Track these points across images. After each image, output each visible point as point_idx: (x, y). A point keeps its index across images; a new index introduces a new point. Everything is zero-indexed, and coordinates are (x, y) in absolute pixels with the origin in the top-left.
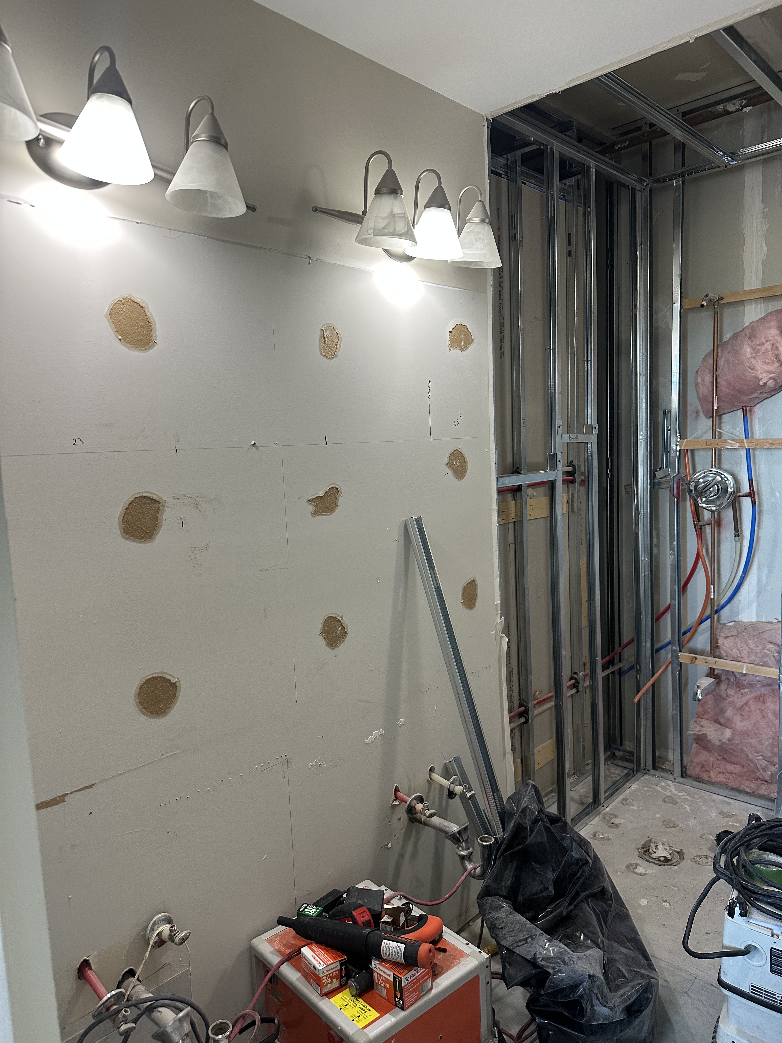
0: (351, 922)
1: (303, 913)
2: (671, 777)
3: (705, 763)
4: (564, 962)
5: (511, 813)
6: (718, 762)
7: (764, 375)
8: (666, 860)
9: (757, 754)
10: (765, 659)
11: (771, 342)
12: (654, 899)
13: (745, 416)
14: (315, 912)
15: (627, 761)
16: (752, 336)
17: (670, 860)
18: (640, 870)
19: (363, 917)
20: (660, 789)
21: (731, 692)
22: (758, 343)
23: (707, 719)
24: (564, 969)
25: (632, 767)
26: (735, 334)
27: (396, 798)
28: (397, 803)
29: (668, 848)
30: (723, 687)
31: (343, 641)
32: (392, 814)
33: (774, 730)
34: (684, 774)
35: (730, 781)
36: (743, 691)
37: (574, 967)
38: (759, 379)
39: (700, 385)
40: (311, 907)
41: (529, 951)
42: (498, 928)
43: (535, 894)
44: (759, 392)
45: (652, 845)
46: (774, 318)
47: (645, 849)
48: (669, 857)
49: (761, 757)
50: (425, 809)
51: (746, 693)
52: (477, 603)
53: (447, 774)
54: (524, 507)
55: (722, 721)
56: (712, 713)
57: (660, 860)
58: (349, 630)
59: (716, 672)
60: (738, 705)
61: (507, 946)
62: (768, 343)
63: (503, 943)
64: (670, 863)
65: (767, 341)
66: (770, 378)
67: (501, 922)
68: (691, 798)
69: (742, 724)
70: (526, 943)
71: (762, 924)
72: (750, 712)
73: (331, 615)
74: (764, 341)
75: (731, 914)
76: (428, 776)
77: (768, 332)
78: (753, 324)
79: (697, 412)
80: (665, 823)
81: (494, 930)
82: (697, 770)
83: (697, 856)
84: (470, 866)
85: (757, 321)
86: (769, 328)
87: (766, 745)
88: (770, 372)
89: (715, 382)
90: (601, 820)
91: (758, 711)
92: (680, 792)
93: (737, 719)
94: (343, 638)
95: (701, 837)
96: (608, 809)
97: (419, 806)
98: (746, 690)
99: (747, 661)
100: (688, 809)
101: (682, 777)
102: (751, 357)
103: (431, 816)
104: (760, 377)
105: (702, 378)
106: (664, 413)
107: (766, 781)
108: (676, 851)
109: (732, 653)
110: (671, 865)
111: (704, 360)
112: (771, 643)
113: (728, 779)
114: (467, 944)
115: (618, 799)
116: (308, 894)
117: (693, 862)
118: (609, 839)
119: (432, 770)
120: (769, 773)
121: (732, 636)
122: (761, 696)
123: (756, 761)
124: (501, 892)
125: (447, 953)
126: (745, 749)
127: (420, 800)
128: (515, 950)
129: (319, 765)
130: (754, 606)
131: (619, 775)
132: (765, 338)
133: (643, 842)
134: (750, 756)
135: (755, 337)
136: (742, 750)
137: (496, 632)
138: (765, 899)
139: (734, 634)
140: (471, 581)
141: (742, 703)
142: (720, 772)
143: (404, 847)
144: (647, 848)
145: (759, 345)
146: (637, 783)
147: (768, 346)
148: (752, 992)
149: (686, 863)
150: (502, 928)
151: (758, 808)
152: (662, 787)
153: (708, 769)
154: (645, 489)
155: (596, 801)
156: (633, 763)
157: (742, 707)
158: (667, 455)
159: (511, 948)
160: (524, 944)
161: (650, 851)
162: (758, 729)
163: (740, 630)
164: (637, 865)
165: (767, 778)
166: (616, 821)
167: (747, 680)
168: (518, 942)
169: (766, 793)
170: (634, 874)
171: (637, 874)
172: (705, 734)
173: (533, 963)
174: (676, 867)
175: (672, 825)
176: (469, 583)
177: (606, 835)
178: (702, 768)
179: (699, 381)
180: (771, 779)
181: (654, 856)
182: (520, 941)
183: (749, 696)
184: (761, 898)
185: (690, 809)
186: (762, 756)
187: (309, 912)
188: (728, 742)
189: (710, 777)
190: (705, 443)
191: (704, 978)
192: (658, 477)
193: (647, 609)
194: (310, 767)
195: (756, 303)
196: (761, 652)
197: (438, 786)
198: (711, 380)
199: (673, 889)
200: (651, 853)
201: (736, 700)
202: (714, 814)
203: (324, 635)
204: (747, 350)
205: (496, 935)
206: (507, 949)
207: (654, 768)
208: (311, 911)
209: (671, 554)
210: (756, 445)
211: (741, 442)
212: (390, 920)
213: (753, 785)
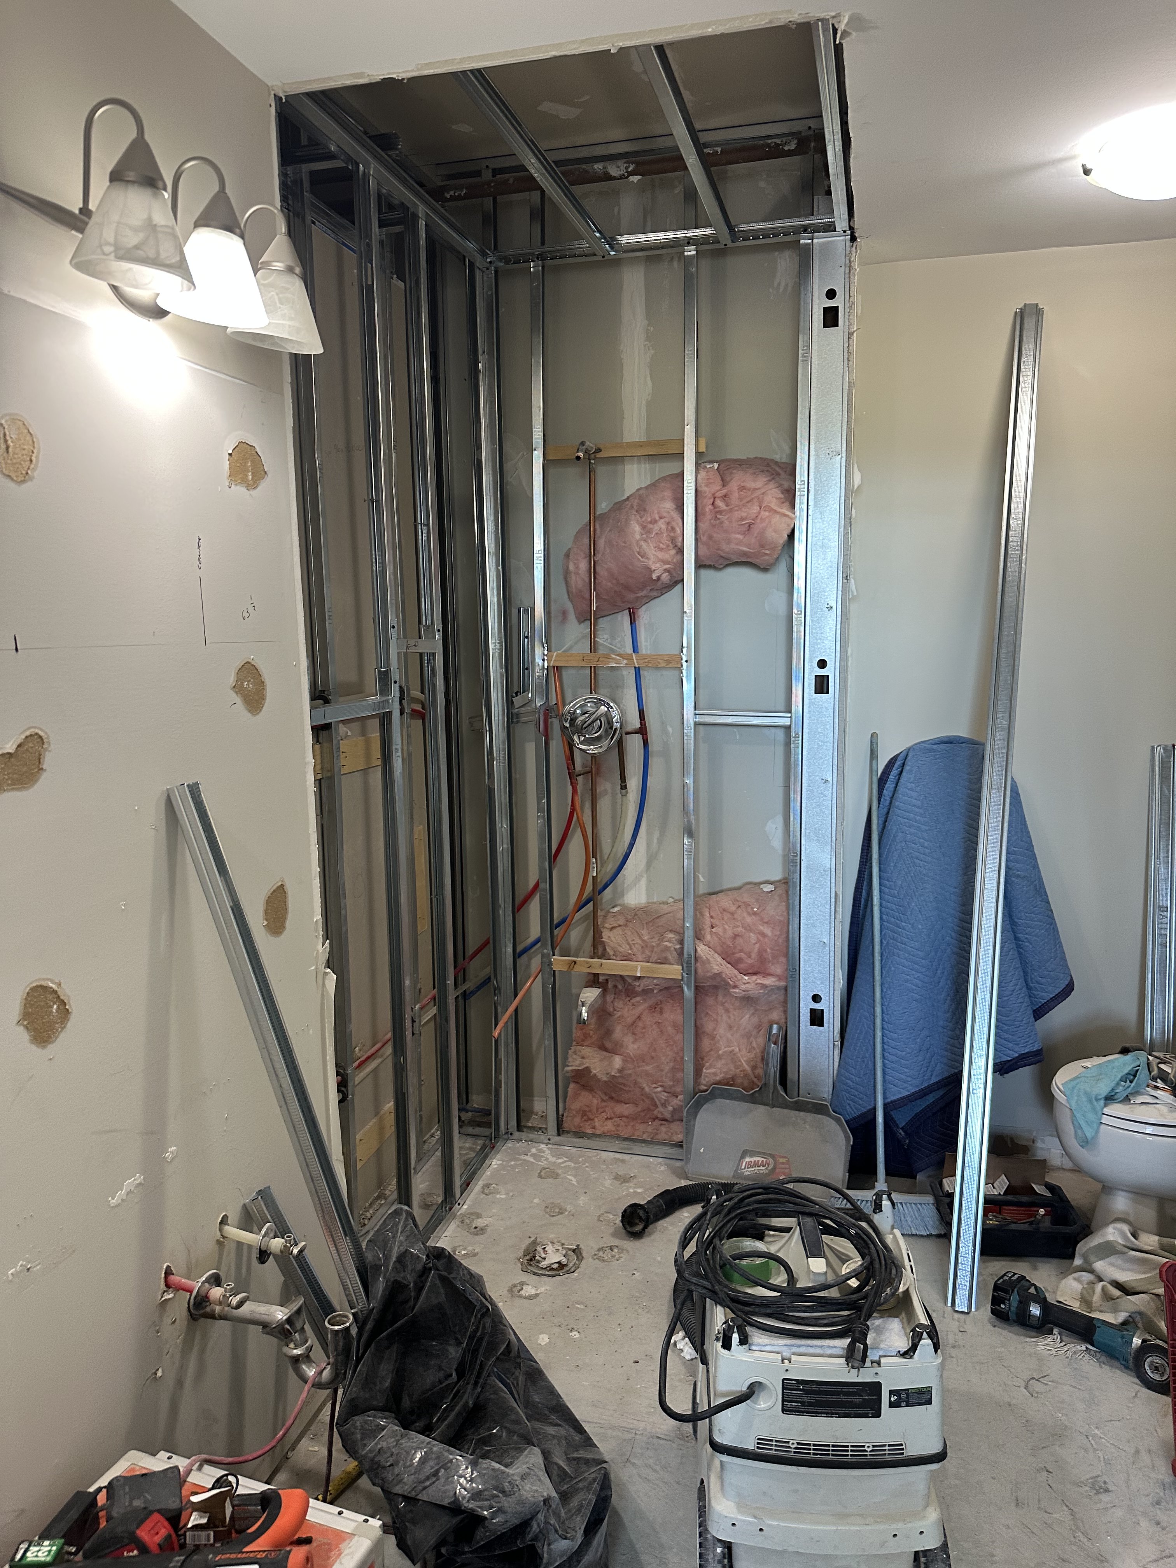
0: (136, 1552)
1: (23, 1562)
2: (543, 1137)
3: (587, 1109)
4: (503, 1492)
5: (376, 1265)
6: (604, 1104)
7: (658, 565)
8: (561, 1266)
9: (655, 1085)
10: (664, 955)
11: (667, 520)
12: (557, 1330)
13: (633, 621)
14: (50, 1551)
15: (478, 1126)
16: (642, 509)
17: (566, 1265)
18: (529, 1290)
19: (157, 1534)
20: (532, 1160)
21: (619, 1004)
22: (649, 519)
23: (588, 1046)
24: (506, 1504)
25: (488, 1133)
26: (616, 504)
27: (168, 1286)
28: (171, 1296)
29: (560, 1248)
30: (609, 998)
31: (63, 1028)
32: (161, 1316)
33: (675, 1049)
34: (560, 1130)
35: (620, 1128)
36: (634, 1000)
37: (521, 1496)
38: (651, 571)
39: (573, 575)
40: (39, 1545)
41: (445, 1492)
42: (384, 1467)
43: (430, 1390)
44: (649, 588)
45: (539, 1249)
46: (668, 485)
47: (528, 1257)
48: (564, 1261)
49: (660, 1089)
50: (228, 1295)
51: (639, 1002)
52: (288, 924)
53: (248, 1221)
54: (335, 755)
55: (608, 1045)
56: (595, 1037)
57: (552, 1269)
58: (73, 1006)
59: (601, 979)
60: (629, 1020)
61: (406, 1494)
62: (662, 520)
63: (398, 1489)
64: (566, 1269)
65: (661, 518)
66: (666, 570)
67: (388, 1454)
68: (575, 1163)
69: (636, 1047)
70: (437, 1480)
71: (768, 1348)
72: (644, 1028)
73: (38, 984)
74: (657, 518)
75: (727, 1345)
76: (218, 1233)
77: (662, 505)
78: (641, 492)
79: (564, 613)
80: (548, 1210)
81: (377, 1473)
82: (577, 1120)
83: (599, 1250)
84: (311, 1372)
85: (646, 488)
86: (663, 499)
87: (666, 1071)
88: (665, 562)
89: (593, 571)
90: (458, 1226)
91: (654, 1026)
92: (559, 1158)
93: (628, 1040)
94: (62, 1022)
95: (599, 1220)
96: (465, 1207)
97: (216, 1292)
98: (638, 999)
99: (641, 959)
100: (574, 1181)
101: (559, 1135)
102: (641, 539)
103: (240, 1304)
104: (653, 568)
105: (575, 564)
106: (519, 611)
107: (665, 1120)
108: (570, 1249)
109: (621, 949)
110: (568, 1272)
111: (577, 537)
112: (671, 931)
113: (618, 1126)
114: (340, 1513)
115: (477, 1187)
116: (18, 1516)
117: (597, 1261)
118: (475, 1255)
119: (224, 1221)
120: (670, 1108)
121: (620, 926)
122: (657, 1004)
123: (654, 1095)
124: (375, 1403)
125: (314, 1544)
126: (639, 1080)
127: (216, 1280)
128: (418, 1497)
129: (28, 1269)
130: (643, 882)
131: (471, 1149)
132: (658, 513)
133: (524, 1246)
134: (647, 1089)
135: (645, 510)
136: (636, 1083)
137: (316, 968)
138: (763, 1310)
139: (621, 924)
140: (278, 887)
141: (634, 1017)
142: (607, 1119)
143: (182, 1368)
144: (531, 1255)
145: (651, 522)
146: (498, 1156)
147: (662, 524)
148: (758, 1448)
149: (588, 1263)
150: (392, 1465)
151: (660, 1160)
152: (533, 1155)
153: (591, 1117)
154: (501, 722)
155: (449, 1198)
156: (491, 1127)
157: (634, 1022)
158: (524, 673)
159: (413, 1494)
160: (434, 1482)
161: (537, 1258)
162: (655, 1050)
163: (629, 917)
164: (522, 1284)
165: (668, 1116)
166: (479, 1223)
167: (642, 985)
168: (423, 1482)
169: (666, 1137)
170: (523, 1300)
171: (526, 1298)
172: (587, 1068)
173: (455, 1508)
174: (576, 1274)
175: (557, 1210)
176: (274, 891)
177: (470, 1248)
178: (582, 1117)
179: (571, 567)
180: (672, 1116)
181: (544, 1264)
182: (428, 1478)
183: (642, 1007)
184: (757, 1310)
185: (577, 1181)
186: (662, 1086)
187: (37, 1556)
188: (618, 1075)
189: (594, 1128)
190: (581, 658)
191: (645, 1430)
192: (516, 704)
193: (507, 899)
194: (10, 1278)
195: (639, 462)
196: (658, 945)
197: (233, 1246)
198: (588, 568)
199: (578, 1308)
200: (539, 1262)
201: (626, 1015)
202: (609, 1182)
203: (25, 1023)
204: (636, 528)
205: (383, 1479)
206: (406, 1498)
207: (519, 1128)
208: (40, 1554)
209: (538, 817)
210: (648, 662)
211: (629, 658)
212: (204, 1521)
213: (650, 1129)
